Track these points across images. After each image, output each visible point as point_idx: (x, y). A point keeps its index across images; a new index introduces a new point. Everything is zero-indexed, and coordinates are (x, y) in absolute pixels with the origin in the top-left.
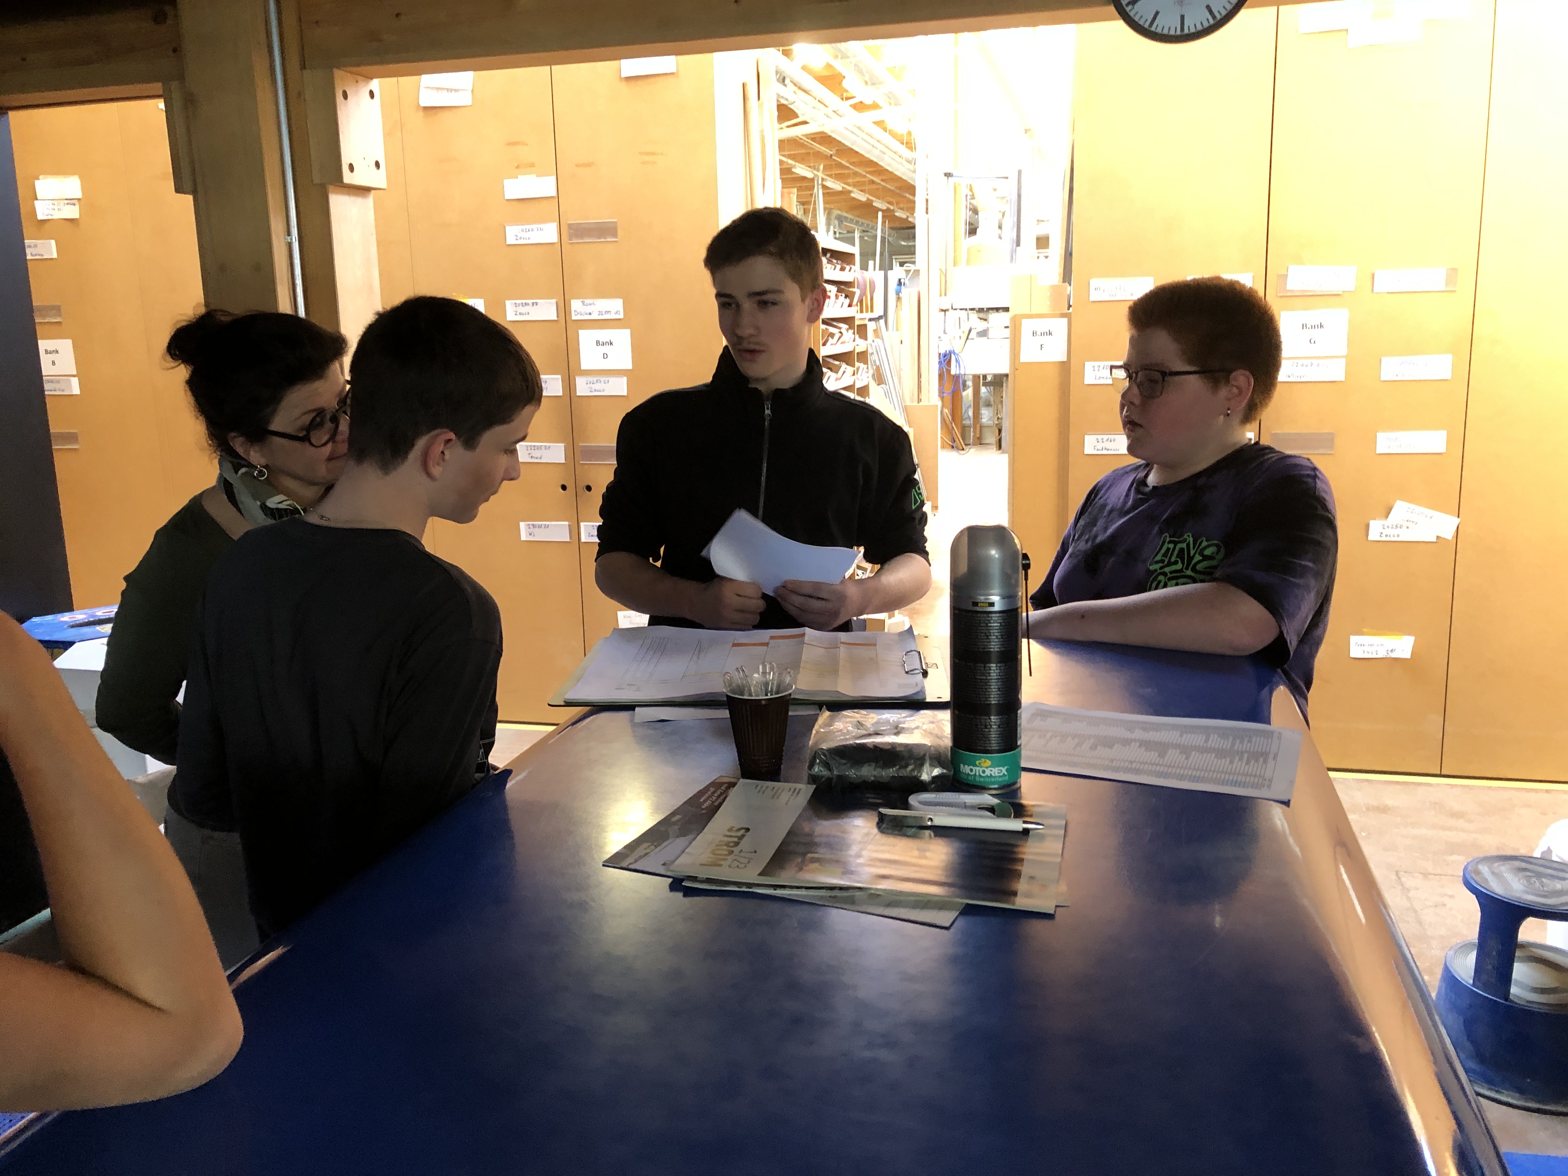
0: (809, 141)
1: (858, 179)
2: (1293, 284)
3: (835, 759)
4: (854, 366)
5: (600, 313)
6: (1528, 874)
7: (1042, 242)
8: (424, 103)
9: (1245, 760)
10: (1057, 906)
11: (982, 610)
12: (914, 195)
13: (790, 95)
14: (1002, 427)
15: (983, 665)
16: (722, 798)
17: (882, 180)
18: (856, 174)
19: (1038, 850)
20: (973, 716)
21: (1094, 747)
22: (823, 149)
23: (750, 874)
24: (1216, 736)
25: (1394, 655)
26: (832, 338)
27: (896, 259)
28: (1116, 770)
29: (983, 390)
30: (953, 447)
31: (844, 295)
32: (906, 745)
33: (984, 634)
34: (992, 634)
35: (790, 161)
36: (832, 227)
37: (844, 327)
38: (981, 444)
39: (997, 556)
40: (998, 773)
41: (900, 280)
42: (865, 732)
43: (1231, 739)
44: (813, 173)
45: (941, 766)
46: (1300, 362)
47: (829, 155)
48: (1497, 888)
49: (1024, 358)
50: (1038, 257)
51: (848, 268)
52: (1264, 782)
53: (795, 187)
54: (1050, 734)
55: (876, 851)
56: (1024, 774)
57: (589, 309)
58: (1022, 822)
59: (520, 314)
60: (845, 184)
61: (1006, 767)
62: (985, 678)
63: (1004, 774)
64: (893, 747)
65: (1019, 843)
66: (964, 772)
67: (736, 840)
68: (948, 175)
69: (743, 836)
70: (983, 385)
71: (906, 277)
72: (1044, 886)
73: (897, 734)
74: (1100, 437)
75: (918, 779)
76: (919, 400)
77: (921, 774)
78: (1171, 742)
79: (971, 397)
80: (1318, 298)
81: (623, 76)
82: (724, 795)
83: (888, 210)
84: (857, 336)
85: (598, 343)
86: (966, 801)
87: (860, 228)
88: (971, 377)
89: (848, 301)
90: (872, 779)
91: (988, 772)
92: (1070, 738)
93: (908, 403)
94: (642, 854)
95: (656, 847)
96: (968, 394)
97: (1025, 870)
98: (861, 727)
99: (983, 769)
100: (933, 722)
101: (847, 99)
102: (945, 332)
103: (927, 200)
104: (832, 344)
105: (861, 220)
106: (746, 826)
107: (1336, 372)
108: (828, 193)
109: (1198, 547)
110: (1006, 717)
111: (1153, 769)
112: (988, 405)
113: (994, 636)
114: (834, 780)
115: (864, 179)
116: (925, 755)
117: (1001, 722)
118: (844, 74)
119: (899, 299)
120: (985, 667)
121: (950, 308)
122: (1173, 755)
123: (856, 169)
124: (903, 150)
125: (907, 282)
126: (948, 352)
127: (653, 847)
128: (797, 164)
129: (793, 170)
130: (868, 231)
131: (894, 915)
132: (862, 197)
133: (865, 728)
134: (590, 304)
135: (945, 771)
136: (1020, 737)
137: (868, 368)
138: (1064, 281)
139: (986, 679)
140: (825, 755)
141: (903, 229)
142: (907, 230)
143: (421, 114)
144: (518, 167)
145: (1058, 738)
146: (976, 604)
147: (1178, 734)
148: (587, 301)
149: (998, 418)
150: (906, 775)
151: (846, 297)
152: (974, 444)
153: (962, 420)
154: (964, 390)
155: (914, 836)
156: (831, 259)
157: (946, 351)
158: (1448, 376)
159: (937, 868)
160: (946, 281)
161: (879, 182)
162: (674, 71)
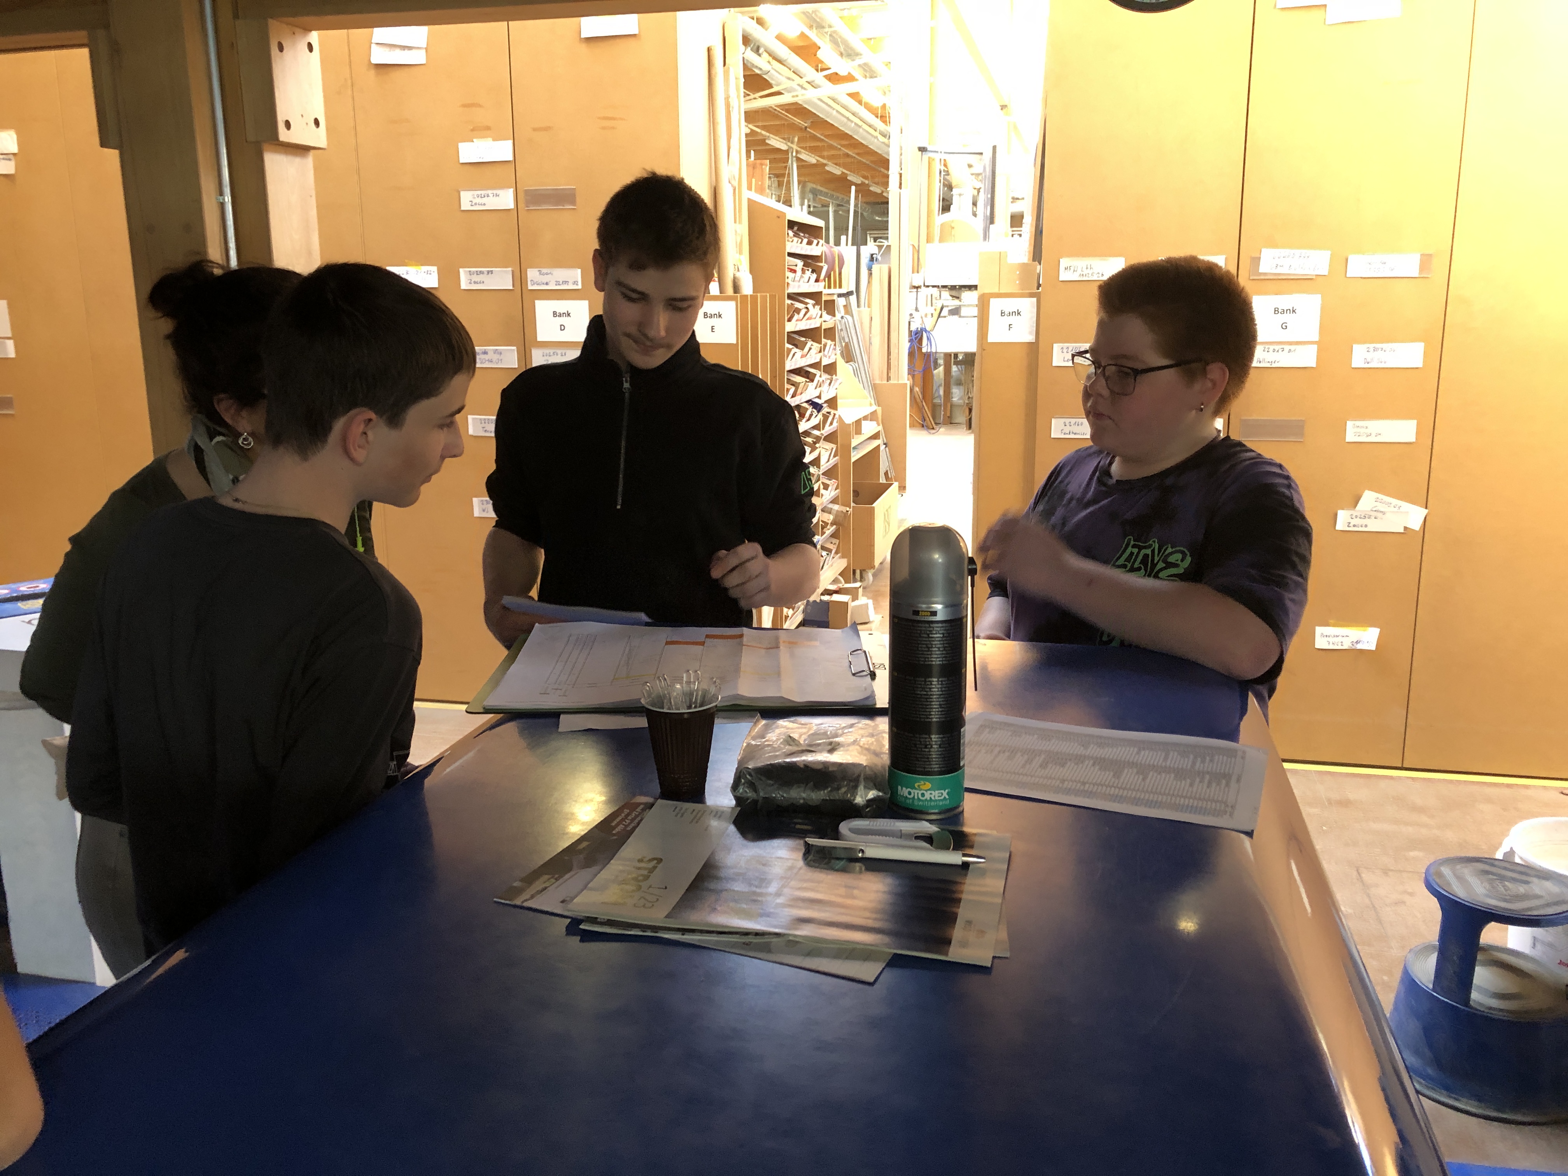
0: (783, 112)
1: (833, 152)
2: (1265, 267)
3: (761, 780)
4: (820, 343)
5: (557, 283)
6: (1491, 876)
7: (1016, 220)
8: (375, 60)
9: (1206, 781)
10: (994, 957)
11: (923, 619)
12: (888, 169)
13: (762, 63)
14: (972, 406)
15: (923, 679)
16: (636, 821)
17: (858, 154)
18: (831, 147)
19: (977, 889)
20: (912, 735)
21: (1044, 765)
22: (797, 120)
23: (657, 915)
24: (1176, 754)
25: (1359, 646)
26: (798, 314)
27: (870, 234)
28: (1068, 792)
29: (954, 368)
30: (923, 426)
31: (810, 270)
32: (840, 765)
33: (924, 646)
34: (934, 646)
35: (764, 132)
36: (806, 201)
37: (811, 302)
38: (951, 423)
39: (940, 561)
40: (939, 796)
41: (872, 255)
42: (795, 749)
43: (1192, 756)
44: (787, 145)
45: (877, 789)
46: (1272, 347)
47: (803, 127)
48: (1460, 892)
49: (992, 338)
50: (1013, 235)
51: (815, 242)
52: (1227, 809)
53: (767, 159)
54: (998, 749)
55: (799, 889)
56: (967, 795)
57: (545, 279)
58: (961, 855)
59: (475, 282)
60: (819, 156)
61: (947, 791)
62: (925, 693)
63: (945, 797)
64: (825, 768)
65: (959, 879)
66: (902, 794)
67: (645, 872)
68: (922, 150)
69: (655, 868)
70: (954, 364)
71: (879, 252)
72: (982, 932)
73: (831, 751)
74: (1067, 421)
75: (852, 803)
76: (888, 379)
77: (855, 797)
78: (1127, 760)
79: (942, 375)
80: (1292, 281)
81: (583, 36)
82: (639, 818)
83: (863, 184)
84: (824, 313)
85: (555, 314)
86: (902, 829)
87: (834, 202)
88: (942, 355)
89: (814, 276)
90: (802, 801)
91: (927, 796)
92: (1019, 754)
93: (877, 382)
94: (540, 888)
95: (557, 880)
96: (939, 372)
97: (963, 913)
98: (792, 743)
99: (922, 792)
100: (872, 735)
101: (822, 70)
102: (917, 310)
103: (901, 174)
104: (797, 320)
105: (836, 194)
106: (659, 856)
107: (1307, 357)
108: (803, 166)
109: (1163, 554)
110: (948, 735)
111: (1107, 792)
112: (959, 383)
113: (936, 647)
114: (760, 801)
115: (839, 153)
116: (859, 776)
117: (943, 741)
118: (819, 44)
119: (870, 274)
120: (925, 681)
121: (923, 285)
122: (1129, 777)
123: (831, 142)
124: (877, 123)
125: (879, 258)
126: (919, 329)
127: (553, 880)
128: (771, 136)
129: (767, 141)
130: (842, 206)
131: (813, 967)
132: (837, 171)
133: (797, 743)
134: (547, 274)
135: (881, 794)
136: (963, 758)
137: (835, 345)
138: (1034, 260)
139: (928, 695)
140: (750, 775)
141: (878, 203)
142: (881, 204)
143: (372, 72)
144: (472, 130)
145: (1007, 754)
146: (916, 613)
147: (1136, 749)
148: (544, 271)
149: (969, 398)
150: (837, 798)
151: (813, 272)
152: (944, 424)
153: (933, 399)
154: (935, 368)
155: (844, 870)
156: (798, 232)
157: (918, 328)
158: (1420, 365)
159: (865, 909)
160: (918, 258)
161: (854, 155)
162: (637, 32)
